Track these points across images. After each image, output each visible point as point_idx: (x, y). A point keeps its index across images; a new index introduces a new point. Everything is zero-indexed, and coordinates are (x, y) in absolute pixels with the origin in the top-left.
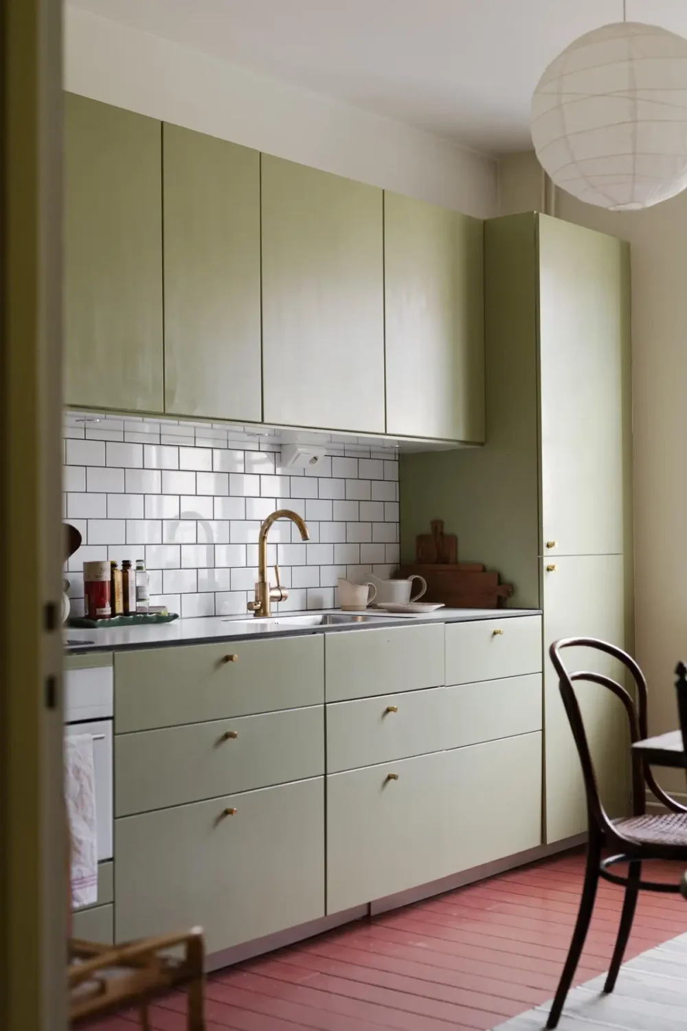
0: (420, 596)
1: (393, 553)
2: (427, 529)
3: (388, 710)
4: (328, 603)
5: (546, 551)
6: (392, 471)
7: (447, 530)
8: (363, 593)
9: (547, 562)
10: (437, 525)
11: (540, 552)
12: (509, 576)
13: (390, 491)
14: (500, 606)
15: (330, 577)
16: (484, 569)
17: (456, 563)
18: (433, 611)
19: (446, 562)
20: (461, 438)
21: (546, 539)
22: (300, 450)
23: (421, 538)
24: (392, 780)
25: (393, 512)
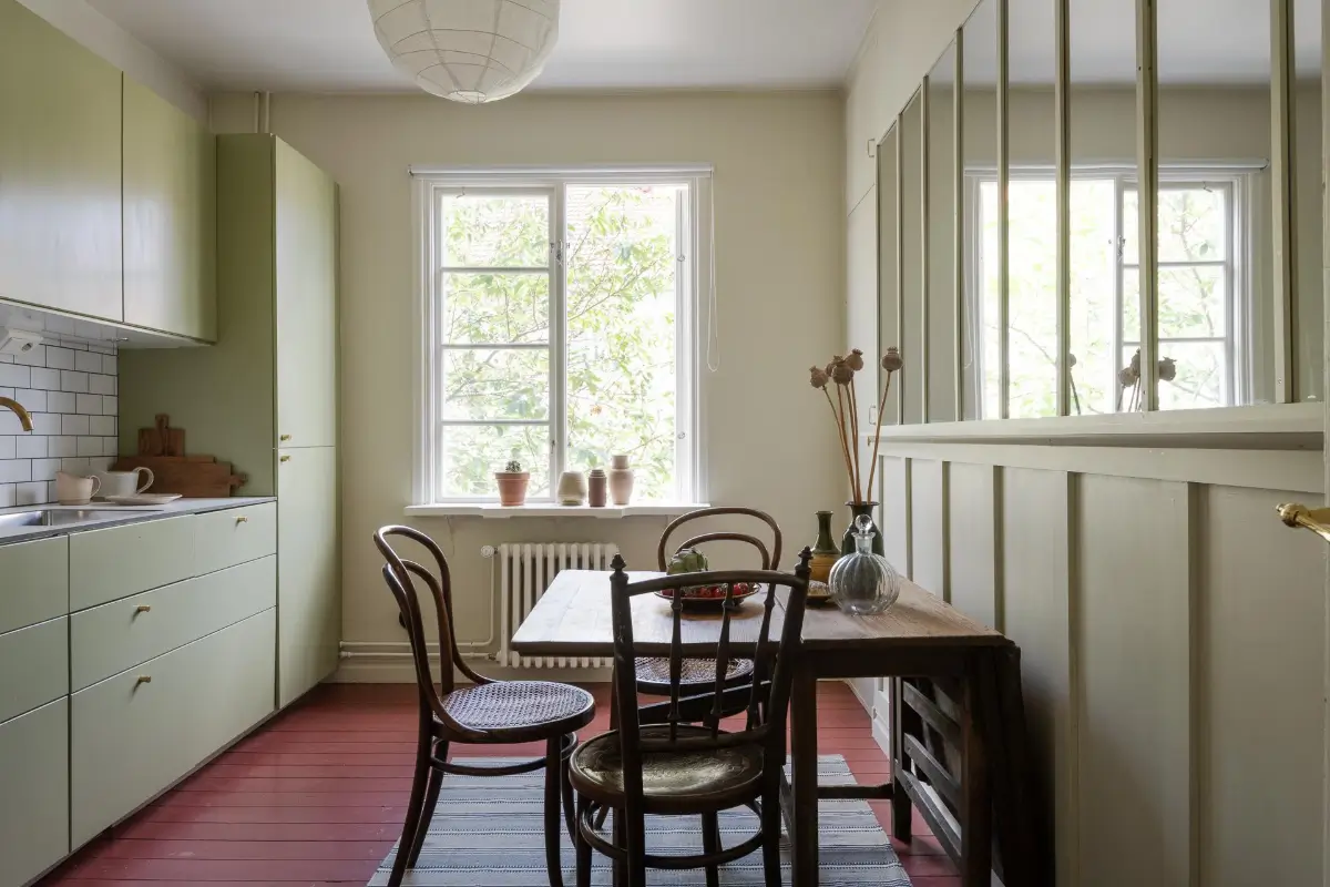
0: (147, 487)
1: (111, 446)
2: (150, 423)
3: (139, 610)
4: (42, 498)
5: (281, 444)
6: (111, 365)
7: (173, 424)
8: (87, 487)
9: (281, 453)
10: (162, 420)
11: (274, 444)
12: (242, 465)
13: (108, 385)
14: (232, 495)
15: (43, 470)
16: (215, 461)
17: (184, 455)
18: (170, 503)
19: (172, 454)
20: (195, 335)
21: (281, 432)
22: (11, 334)
23: (143, 432)
24: (143, 684)
25: (111, 406)
